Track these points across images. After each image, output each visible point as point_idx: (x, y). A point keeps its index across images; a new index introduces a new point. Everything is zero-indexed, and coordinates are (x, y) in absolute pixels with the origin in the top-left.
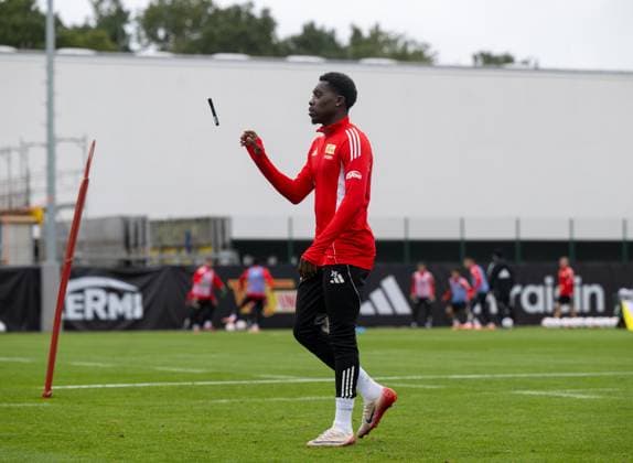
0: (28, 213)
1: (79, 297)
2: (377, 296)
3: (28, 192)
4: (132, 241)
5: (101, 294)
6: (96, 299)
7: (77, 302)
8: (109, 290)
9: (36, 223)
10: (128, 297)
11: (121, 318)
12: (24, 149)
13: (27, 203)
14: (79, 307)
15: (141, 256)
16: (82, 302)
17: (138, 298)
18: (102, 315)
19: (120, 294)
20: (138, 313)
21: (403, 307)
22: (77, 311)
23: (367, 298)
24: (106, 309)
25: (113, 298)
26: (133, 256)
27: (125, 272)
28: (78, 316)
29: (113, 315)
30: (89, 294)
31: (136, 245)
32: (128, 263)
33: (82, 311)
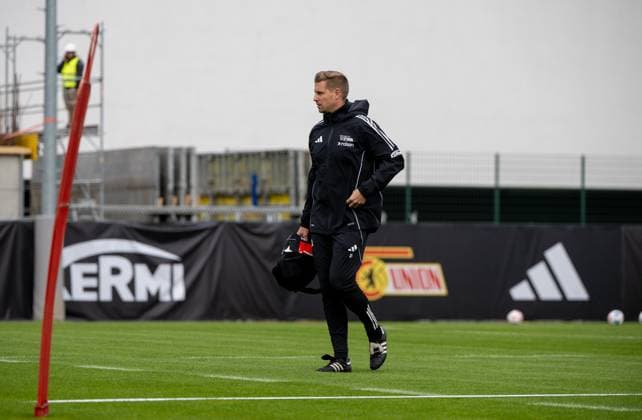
0: (16, 141)
1: (91, 268)
2: (538, 273)
3: (16, 110)
4: (170, 186)
5: (124, 264)
6: (116, 271)
7: (86, 275)
8: (136, 258)
9: (28, 157)
10: (164, 269)
11: (154, 300)
12: (11, 44)
13: (15, 128)
14: (92, 282)
15: (183, 208)
16: (96, 275)
17: (179, 270)
18: (126, 296)
19: (152, 264)
20: (179, 293)
21: (576, 291)
22: (87, 289)
23: (522, 276)
24: (132, 286)
25: (142, 270)
26: (171, 209)
27: (159, 231)
28: (91, 297)
29: (142, 296)
30: (107, 263)
31: (176, 190)
32: (164, 217)
33: (96, 289)
